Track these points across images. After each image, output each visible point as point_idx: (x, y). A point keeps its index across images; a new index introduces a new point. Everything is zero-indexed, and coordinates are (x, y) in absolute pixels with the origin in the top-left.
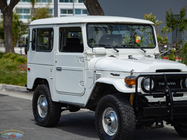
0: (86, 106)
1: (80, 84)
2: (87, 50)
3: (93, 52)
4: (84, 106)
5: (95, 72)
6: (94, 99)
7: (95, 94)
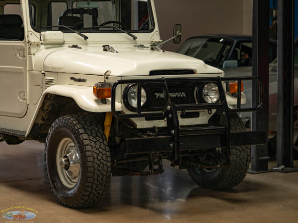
0: (28, 136)
1: (19, 97)
2: (30, 35)
3: (42, 39)
4: (26, 136)
5: (44, 75)
6: (43, 122)
7: (44, 115)
